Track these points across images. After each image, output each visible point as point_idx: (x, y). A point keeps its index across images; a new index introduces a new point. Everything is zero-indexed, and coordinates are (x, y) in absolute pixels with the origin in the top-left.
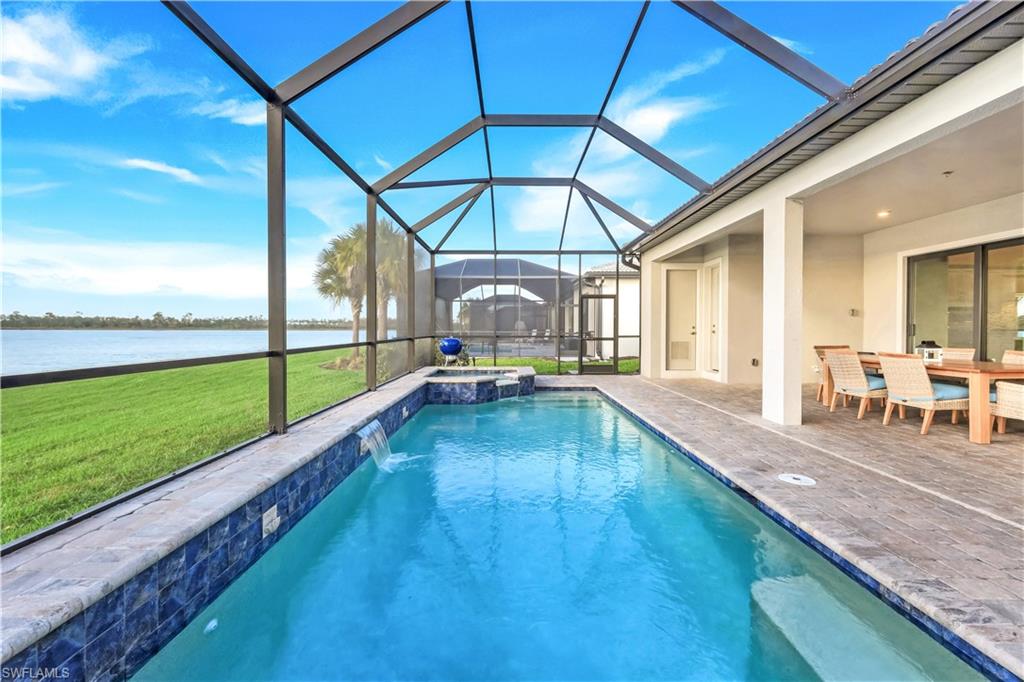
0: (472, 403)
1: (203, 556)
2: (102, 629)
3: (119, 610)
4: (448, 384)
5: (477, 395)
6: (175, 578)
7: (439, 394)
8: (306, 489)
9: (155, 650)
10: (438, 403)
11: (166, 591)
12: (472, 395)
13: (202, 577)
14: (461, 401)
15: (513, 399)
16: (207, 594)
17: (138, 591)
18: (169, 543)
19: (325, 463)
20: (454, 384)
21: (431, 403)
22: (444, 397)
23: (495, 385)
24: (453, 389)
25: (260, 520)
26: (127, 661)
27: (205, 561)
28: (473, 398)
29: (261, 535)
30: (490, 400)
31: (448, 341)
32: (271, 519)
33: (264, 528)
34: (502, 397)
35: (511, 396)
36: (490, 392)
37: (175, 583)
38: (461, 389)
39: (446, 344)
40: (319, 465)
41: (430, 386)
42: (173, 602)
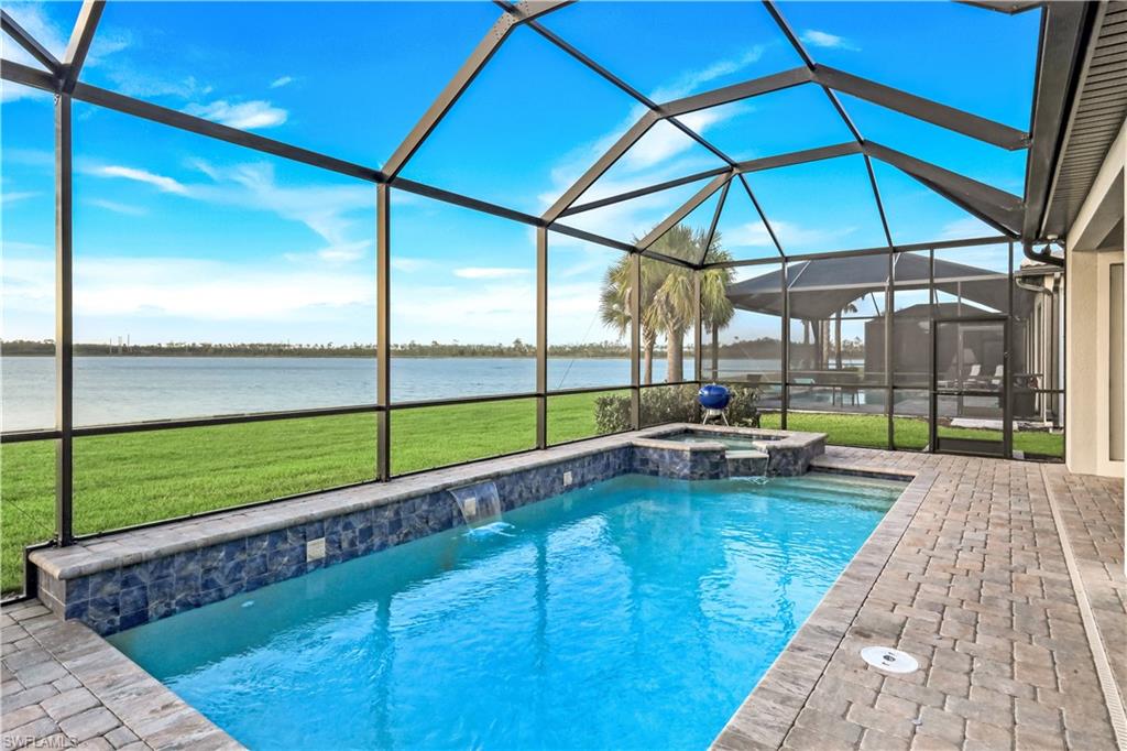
0: (684, 478)
1: (240, 557)
2: (159, 578)
3: (171, 570)
4: (655, 449)
5: (692, 467)
6: (215, 564)
7: (645, 462)
8: (367, 533)
9: (198, 605)
10: (644, 473)
11: (208, 571)
12: (685, 466)
13: (240, 572)
14: (672, 473)
15: (756, 479)
16: (245, 585)
17: (186, 564)
18: (207, 539)
19: (397, 513)
20: (662, 449)
21: (636, 471)
22: (651, 466)
23: (723, 457)
24: (662, 456)
25: (304, 546)
26: (177, 604)
27: (244, 561)
28: (686, 471)
29: (306, 558)
30: (717, 476)
31: (709, 389)
32: (317, 549)
33: (308, 553)
34: (734, 474)
35: (754, 474)
36: (716, 465)
37: (216, 568)
38: (671, 458)
39: (706, 393)
40: (389, 514)
41: (636, 450)
42: (213, 581)
